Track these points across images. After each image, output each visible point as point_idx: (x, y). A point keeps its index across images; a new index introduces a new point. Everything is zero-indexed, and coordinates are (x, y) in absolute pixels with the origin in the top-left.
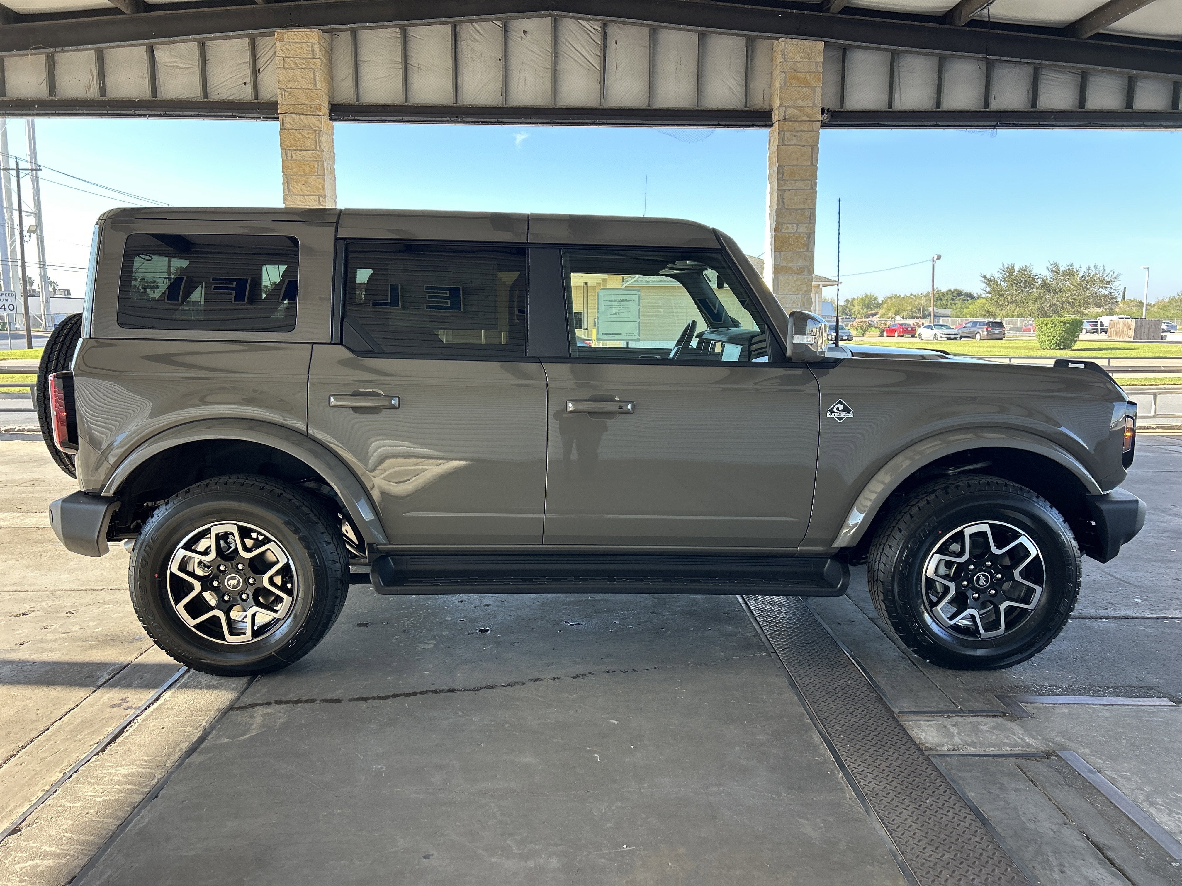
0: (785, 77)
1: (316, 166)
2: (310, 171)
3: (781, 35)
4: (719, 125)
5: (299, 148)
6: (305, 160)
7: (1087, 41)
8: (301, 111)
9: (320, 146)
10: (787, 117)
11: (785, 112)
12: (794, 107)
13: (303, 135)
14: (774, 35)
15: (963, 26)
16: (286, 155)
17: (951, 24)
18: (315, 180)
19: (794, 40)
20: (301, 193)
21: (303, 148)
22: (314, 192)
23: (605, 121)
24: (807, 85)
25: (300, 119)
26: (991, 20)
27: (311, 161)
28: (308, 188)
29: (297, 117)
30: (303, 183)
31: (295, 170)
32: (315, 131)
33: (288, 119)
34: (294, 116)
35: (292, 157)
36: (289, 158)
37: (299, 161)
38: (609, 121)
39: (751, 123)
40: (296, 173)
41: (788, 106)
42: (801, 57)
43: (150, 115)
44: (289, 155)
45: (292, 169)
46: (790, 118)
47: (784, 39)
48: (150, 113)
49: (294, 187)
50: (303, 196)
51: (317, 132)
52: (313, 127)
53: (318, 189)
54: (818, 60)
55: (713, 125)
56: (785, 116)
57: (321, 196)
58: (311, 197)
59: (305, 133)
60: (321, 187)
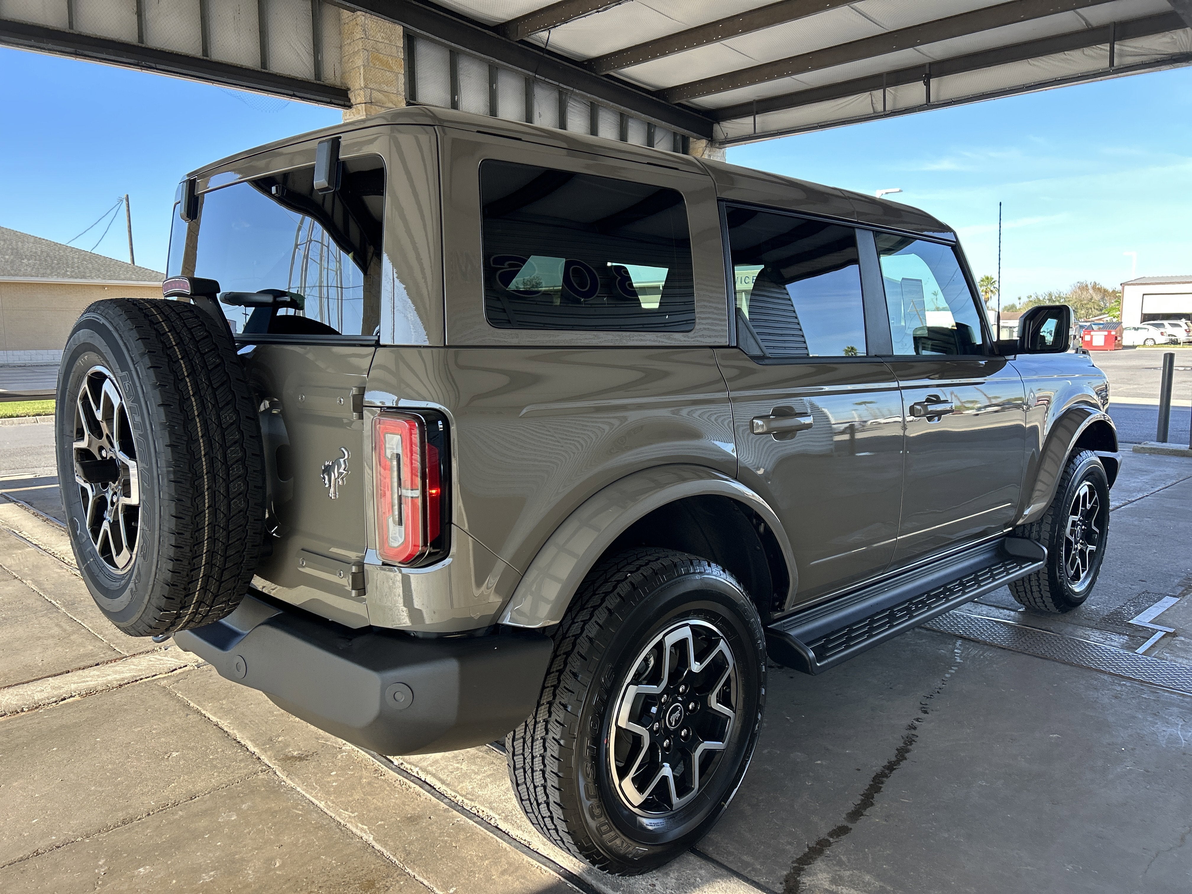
0: (368, 56)
3: (360, 8)
4: (294, 96)
7: (602, 78)
10: (373, 101)
11: (371, 95)
12: (379, 91)
14: (352, 6)
15: (517, 42)
17: (505, 35)
19: (374, 17)
23: (153, 65)
24: (391, 70)
26: (548, 48)
38: (158, 66)
39: (328, 100)
41: (373, 89)
42: (383, 38)
46: (377, 102)
47: (364, 13)
54: (398, 45)
55: (287, 95)
56: (371, 99)
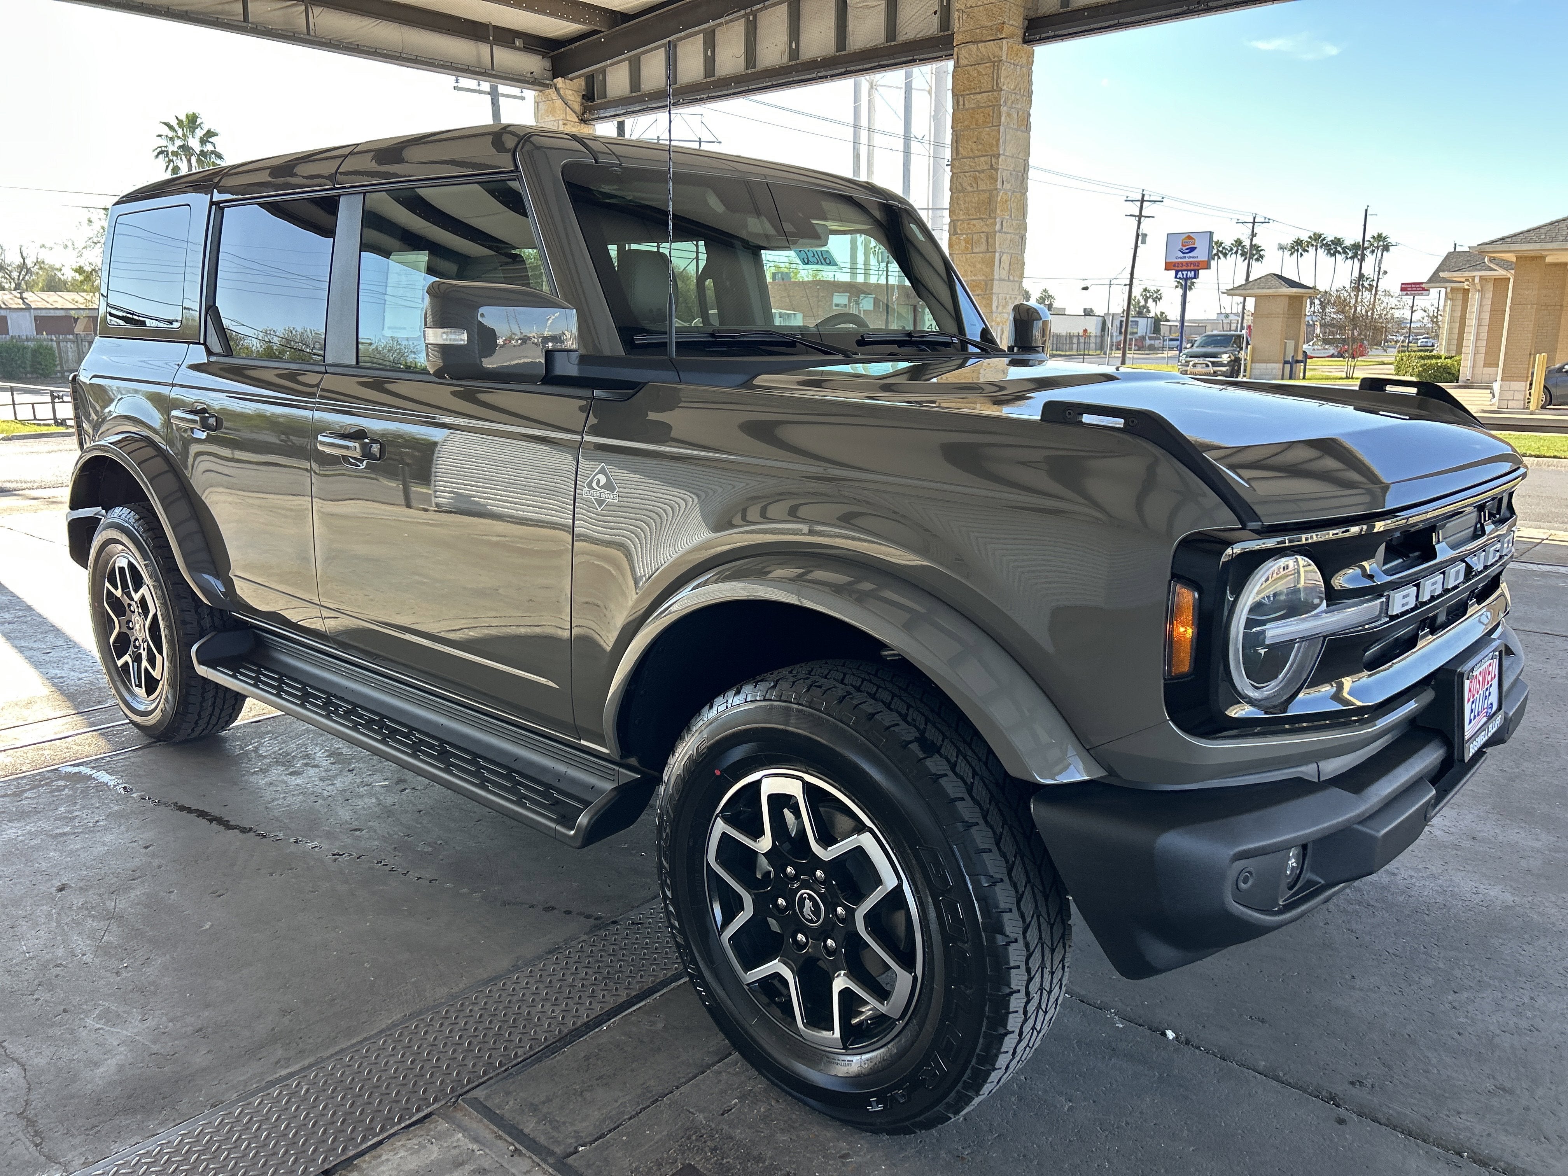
1: (991, 114)
2: (984, 122)
5: (974, 91)
6: (979, 107)
8: (979, 38)
9: (997, 84)
13: (978, 72)
16: (958, 102)
18: (989, 134)
20: (971, 154)
21: (978, 90)
22: (986, 151)
25: (978, 49)
27: (985, 107)
28: (980, 147)
29: (973, 47)
30: (974, 140)
31: (966, 123)
32: (994, 62)
33: (964, 52)
34: (971, 46)
35: (964, 105)
36: (961, 107)
37: (973, 109)
40: (968, 127)
43: (831, 76)
44: (961, 102)
45: (963, 123)
48: (831, 72)
49: (963, 147)
50: (974, 158)
51: (996, 63)
52: (991, 57)
53: (991, 145)
57: (994, 156)
58: (982, 159)
59: (981, 68)
60: (994, 143)
